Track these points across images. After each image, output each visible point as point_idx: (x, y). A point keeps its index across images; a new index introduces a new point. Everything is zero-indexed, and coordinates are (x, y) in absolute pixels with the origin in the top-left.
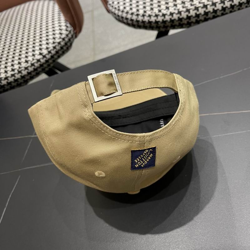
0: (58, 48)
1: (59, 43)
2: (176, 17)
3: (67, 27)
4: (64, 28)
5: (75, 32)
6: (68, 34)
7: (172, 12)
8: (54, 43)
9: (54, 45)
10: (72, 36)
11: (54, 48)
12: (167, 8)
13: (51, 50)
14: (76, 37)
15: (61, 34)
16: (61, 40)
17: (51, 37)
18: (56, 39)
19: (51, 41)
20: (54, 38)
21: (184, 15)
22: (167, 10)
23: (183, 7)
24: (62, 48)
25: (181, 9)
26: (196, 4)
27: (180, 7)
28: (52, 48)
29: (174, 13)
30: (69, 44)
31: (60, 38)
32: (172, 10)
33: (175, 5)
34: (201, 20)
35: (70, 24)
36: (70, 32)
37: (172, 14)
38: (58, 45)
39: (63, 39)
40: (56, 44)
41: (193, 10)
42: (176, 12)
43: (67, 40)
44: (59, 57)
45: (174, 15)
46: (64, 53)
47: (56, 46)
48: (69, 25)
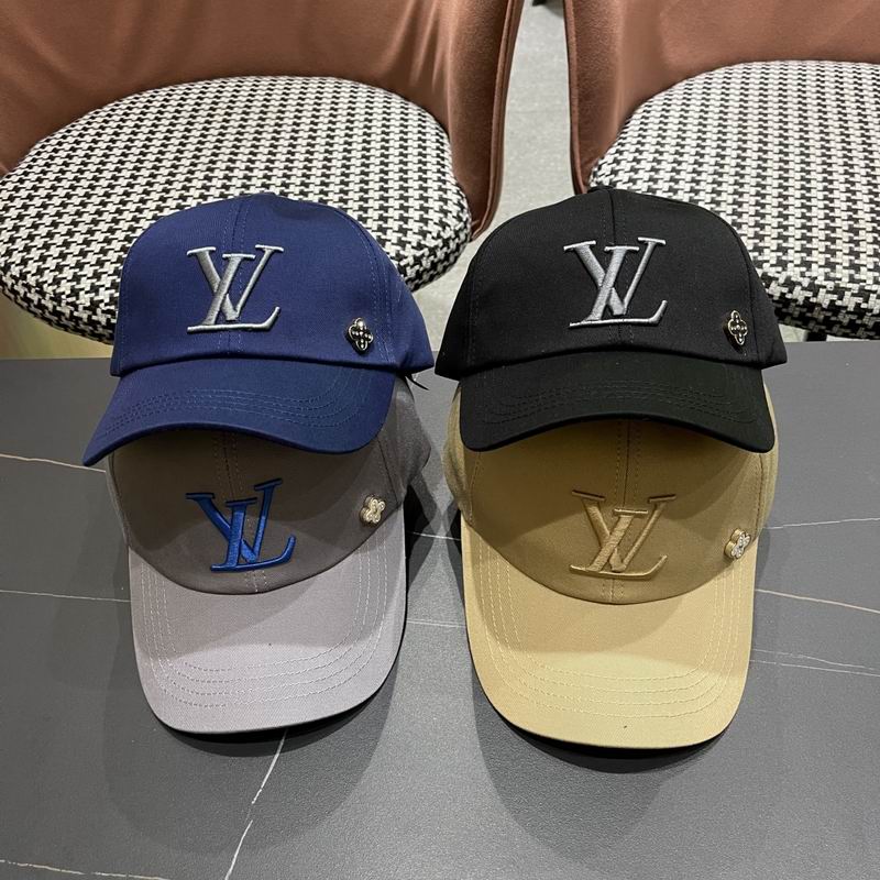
0: (426, 263)
1: (433, 251)
2: (799, 294)
3: (462, 207)
4: (455, 209)
5: (474, 223)
6: (460, 229)
7: (793, 279)
8: (420, 247)
9: (419, 253)
10: (466, 235)
11: (418, 260)
12: (782, 264)
13: (408, 265)
14: (471, 240)
15: (444, 225)
16: (439, 242)
17: (414, 226)
18: (429, 236)
19: (413, 239)
20: (424, 234)
21: (824, 299)
22: (780, 269)
23: (827, 278)
24: (434, 265)
25: (820, 281)
26: (865, 281)
27: (818, 273)
28: (411, 260)
29: (800, 284)
30: (452, 259)
31: (439, 236)
32: (793, 272)
33: (808, 265)
34: (864, 325)
35: (468, 202)
36: (465, 223)
37: (790, 284)
38: (429, 256)
39: (446, 242)
40: (426, 251)
41: (853, 295)
42: (806, 282)
43: (452, 245)
44: (417, 287)
45: (798, 288)
46: (431, 279)
47: (423, 255)
48: (465, 203)
